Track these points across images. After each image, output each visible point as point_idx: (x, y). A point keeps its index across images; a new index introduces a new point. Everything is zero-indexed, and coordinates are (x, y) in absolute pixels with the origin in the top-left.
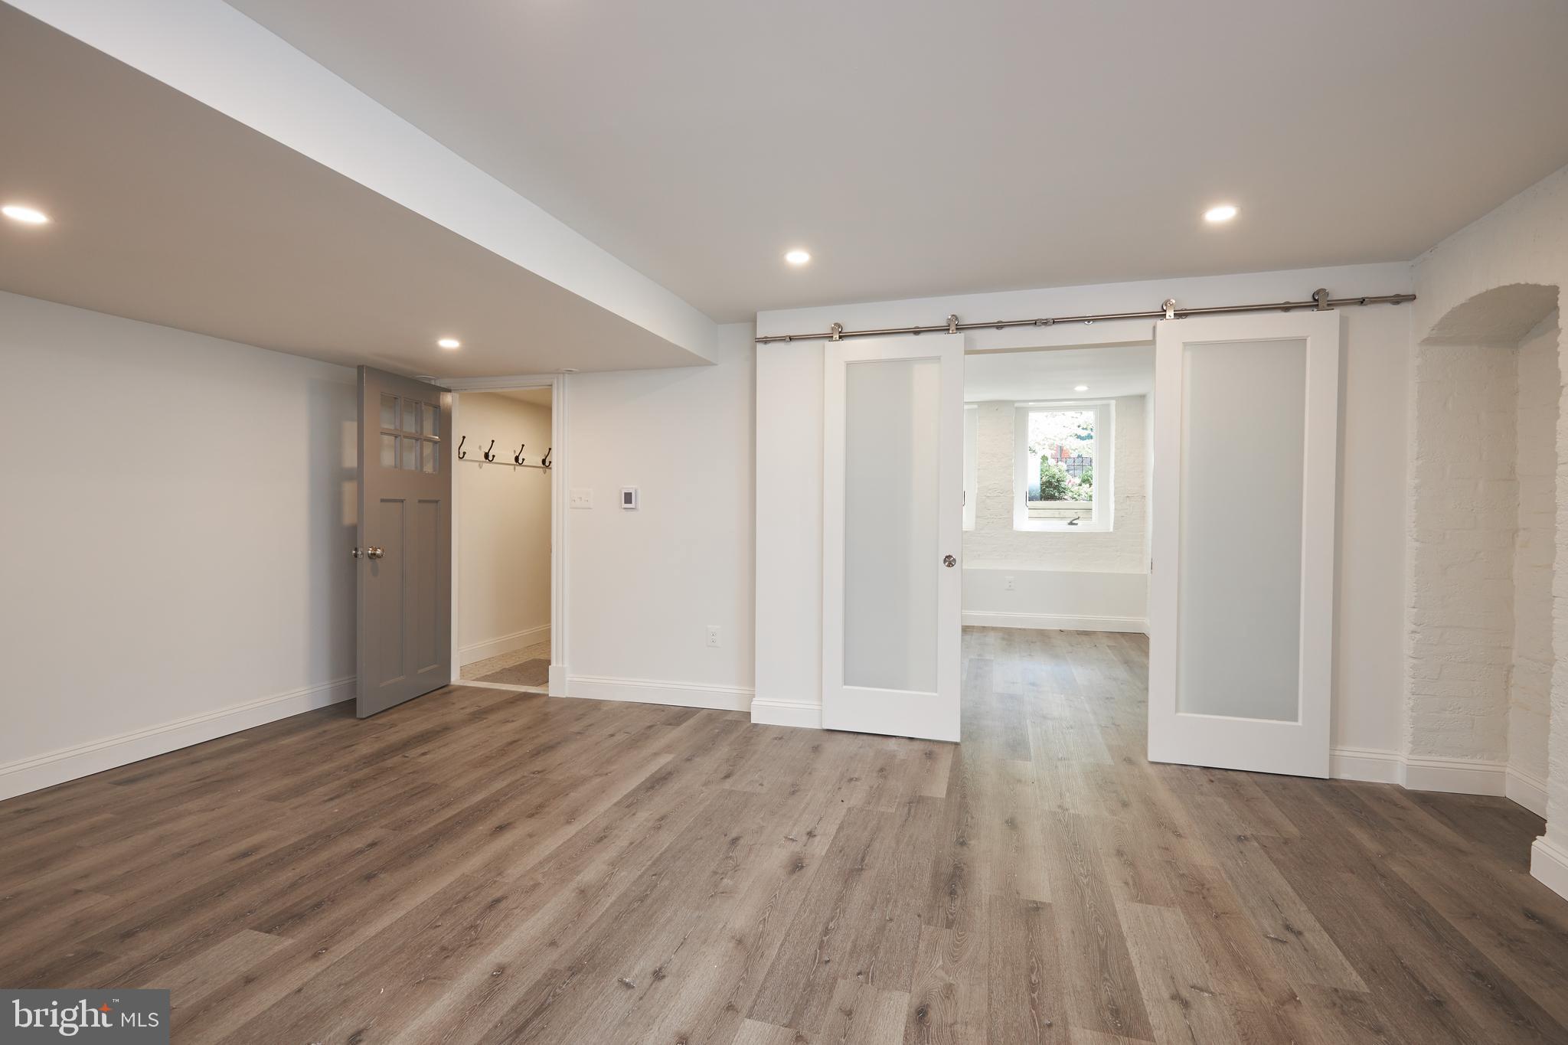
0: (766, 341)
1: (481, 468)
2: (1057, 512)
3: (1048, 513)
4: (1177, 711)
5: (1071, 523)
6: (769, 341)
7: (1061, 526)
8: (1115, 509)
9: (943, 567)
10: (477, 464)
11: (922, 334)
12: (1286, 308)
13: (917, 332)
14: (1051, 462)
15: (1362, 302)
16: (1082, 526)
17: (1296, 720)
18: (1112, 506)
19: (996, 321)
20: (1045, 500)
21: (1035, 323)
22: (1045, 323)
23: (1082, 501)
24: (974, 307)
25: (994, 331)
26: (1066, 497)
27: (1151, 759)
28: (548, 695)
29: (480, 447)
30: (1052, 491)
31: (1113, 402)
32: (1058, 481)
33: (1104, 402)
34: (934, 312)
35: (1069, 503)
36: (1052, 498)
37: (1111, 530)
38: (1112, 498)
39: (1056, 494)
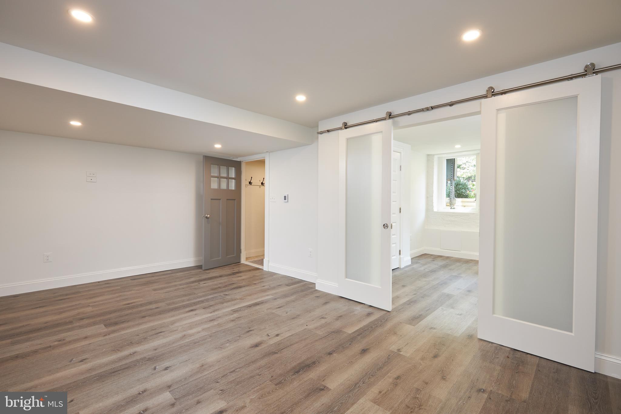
0: (321, 133)
1: (260, 188)
4: (494, 313)
6: (323, 133)
10: (259, 186)
11: (377, 122)
13: (375, 121)
17: (571, 332)
19: (407, 112)
21: (423, 110)
22: (428, 109)
24: (396, 107)
25: (407, 116)
28: (263, 269)
29: (260, 181)
34: (381, 111)
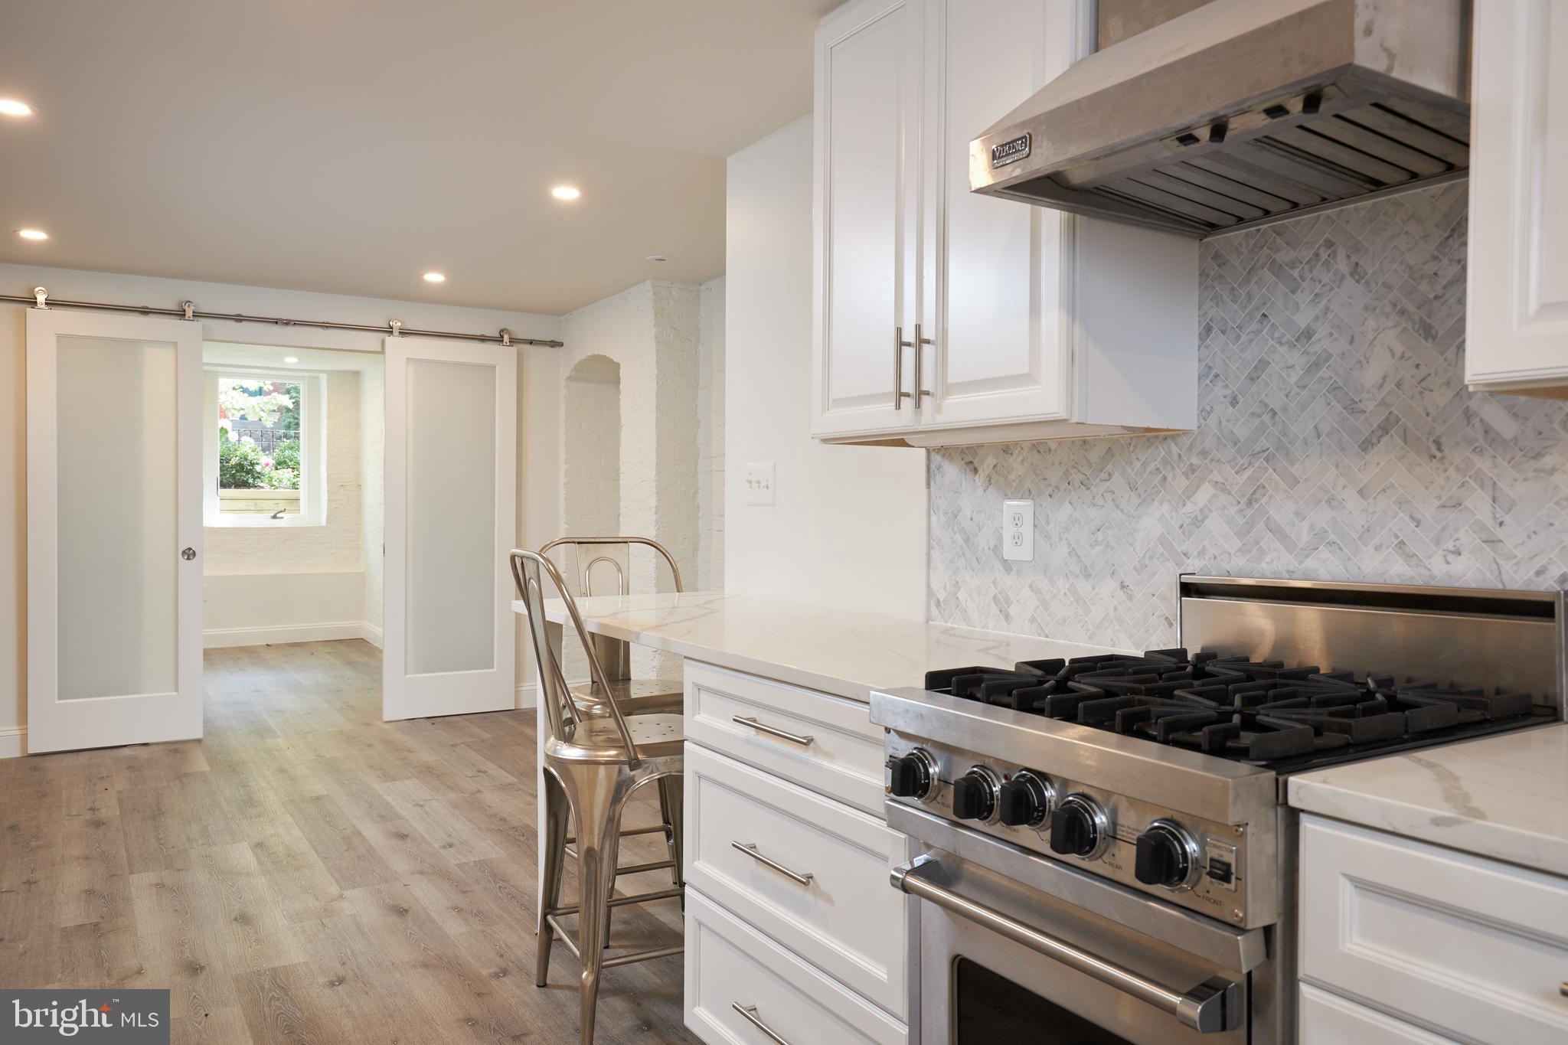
2: (252, 503)
3: (241, 505)
4: (406, 674)
5: (274, 517)
7: (262, 521)
8: (328, 500)
9: (182, 561)
11: (150, 315)
12: (483, 339)
13: (145, 311)
14: (233, 436)
15: (531, 342)
16: (287, 520)
17: (493, 667)
18: (324, 497)
19: (234, 314)
20: (235, 487)
21: (276, 322)
22: (287, 323)
23: (282, 490)
25: (233, 323)
26: (261, 484)
27: (385, 719)
30: (243, 476)
31: (324, 377)
32: (252, 464)
33: (311, 374)
35: (265, 491)
36: (245, 485)
37: (324, 523)
38: (324, 487)
39: (251, 481)
